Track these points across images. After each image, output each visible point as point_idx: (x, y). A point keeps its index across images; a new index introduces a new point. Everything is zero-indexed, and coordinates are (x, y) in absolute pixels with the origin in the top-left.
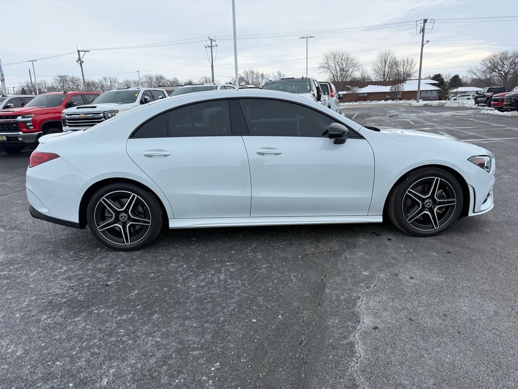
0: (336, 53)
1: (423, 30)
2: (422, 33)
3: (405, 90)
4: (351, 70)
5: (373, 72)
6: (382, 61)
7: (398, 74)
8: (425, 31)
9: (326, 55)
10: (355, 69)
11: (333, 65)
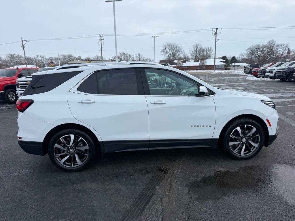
0: (170, 44)
1: (216, 34)
2: (215, 35)
3: (207, 65)
4: (178, 53)
5: (190, 55)
6: (195, 49)
7: (204, 56)
9: (165, 45)
10: (180, 53)
11: (169, 51)
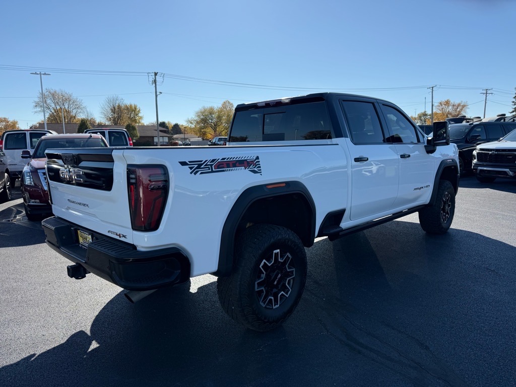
0: (55, 92)
1: (155, 81)
2: (154, 85)
4: (74, 111)
5: (103, 116)
8: (157, 83)
10: (79, 111)
11: (53, 105)
